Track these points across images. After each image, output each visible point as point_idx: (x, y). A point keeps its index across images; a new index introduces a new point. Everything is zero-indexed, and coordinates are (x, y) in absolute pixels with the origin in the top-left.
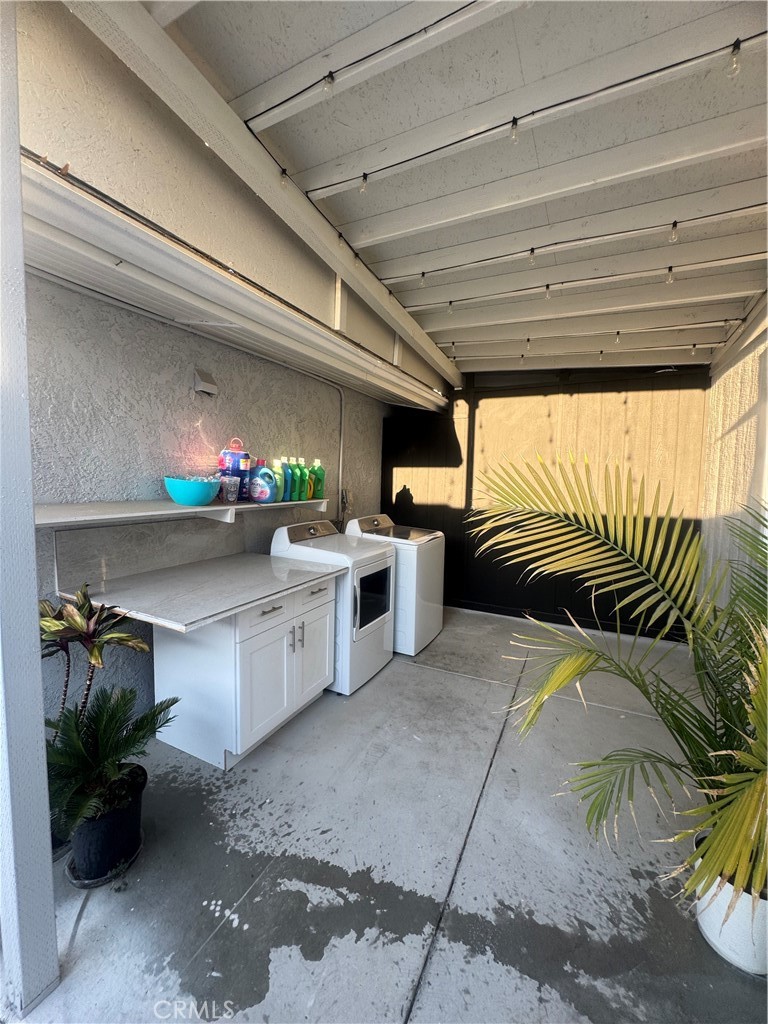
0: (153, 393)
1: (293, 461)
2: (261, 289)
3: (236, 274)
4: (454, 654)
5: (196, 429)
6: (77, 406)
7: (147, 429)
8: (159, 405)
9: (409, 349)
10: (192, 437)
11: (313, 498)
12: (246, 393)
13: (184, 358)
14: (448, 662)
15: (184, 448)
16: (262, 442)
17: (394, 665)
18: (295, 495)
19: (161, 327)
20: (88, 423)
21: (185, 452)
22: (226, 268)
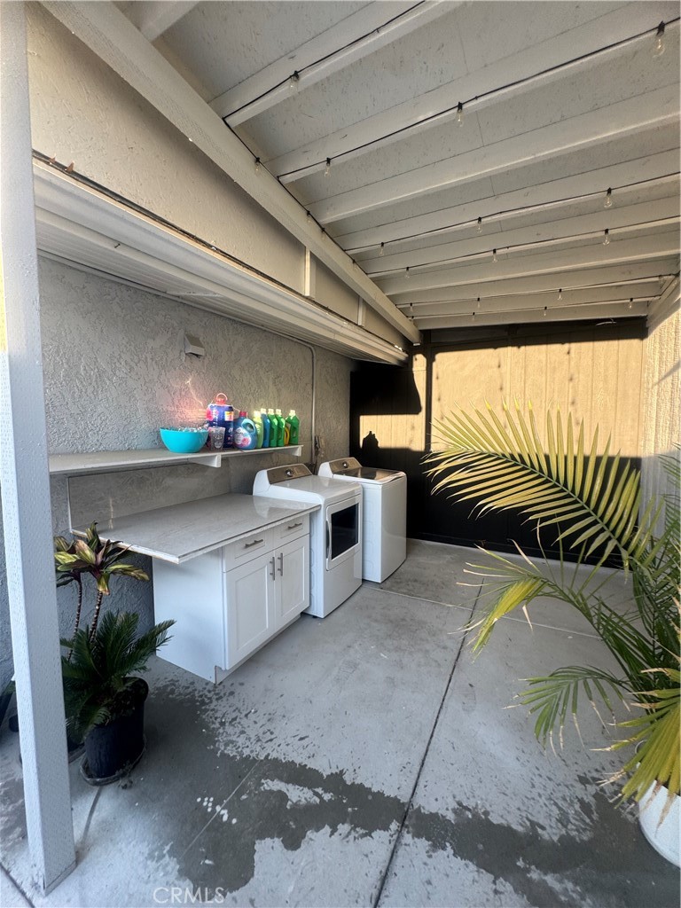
0: (149, 356)
1: (271, 412)
2: (240, 263)
3: (218, 251)
4: (416, 581)
5: (187, 386)
6: (85, 369)
7: (144, 388)
8: (155, 367)
9: (372, 311)
10: (183, 393)
11: (290, 444)
12: (229, 353)
13: (176, 324)
14: (411, 588)
15: (176, 403)
16: (244, 395)
17: (363, 591)
18: (274, 442)
19: (154, 299)
20: (94, 384)
21: (177, 407)
22: (209, 246)
